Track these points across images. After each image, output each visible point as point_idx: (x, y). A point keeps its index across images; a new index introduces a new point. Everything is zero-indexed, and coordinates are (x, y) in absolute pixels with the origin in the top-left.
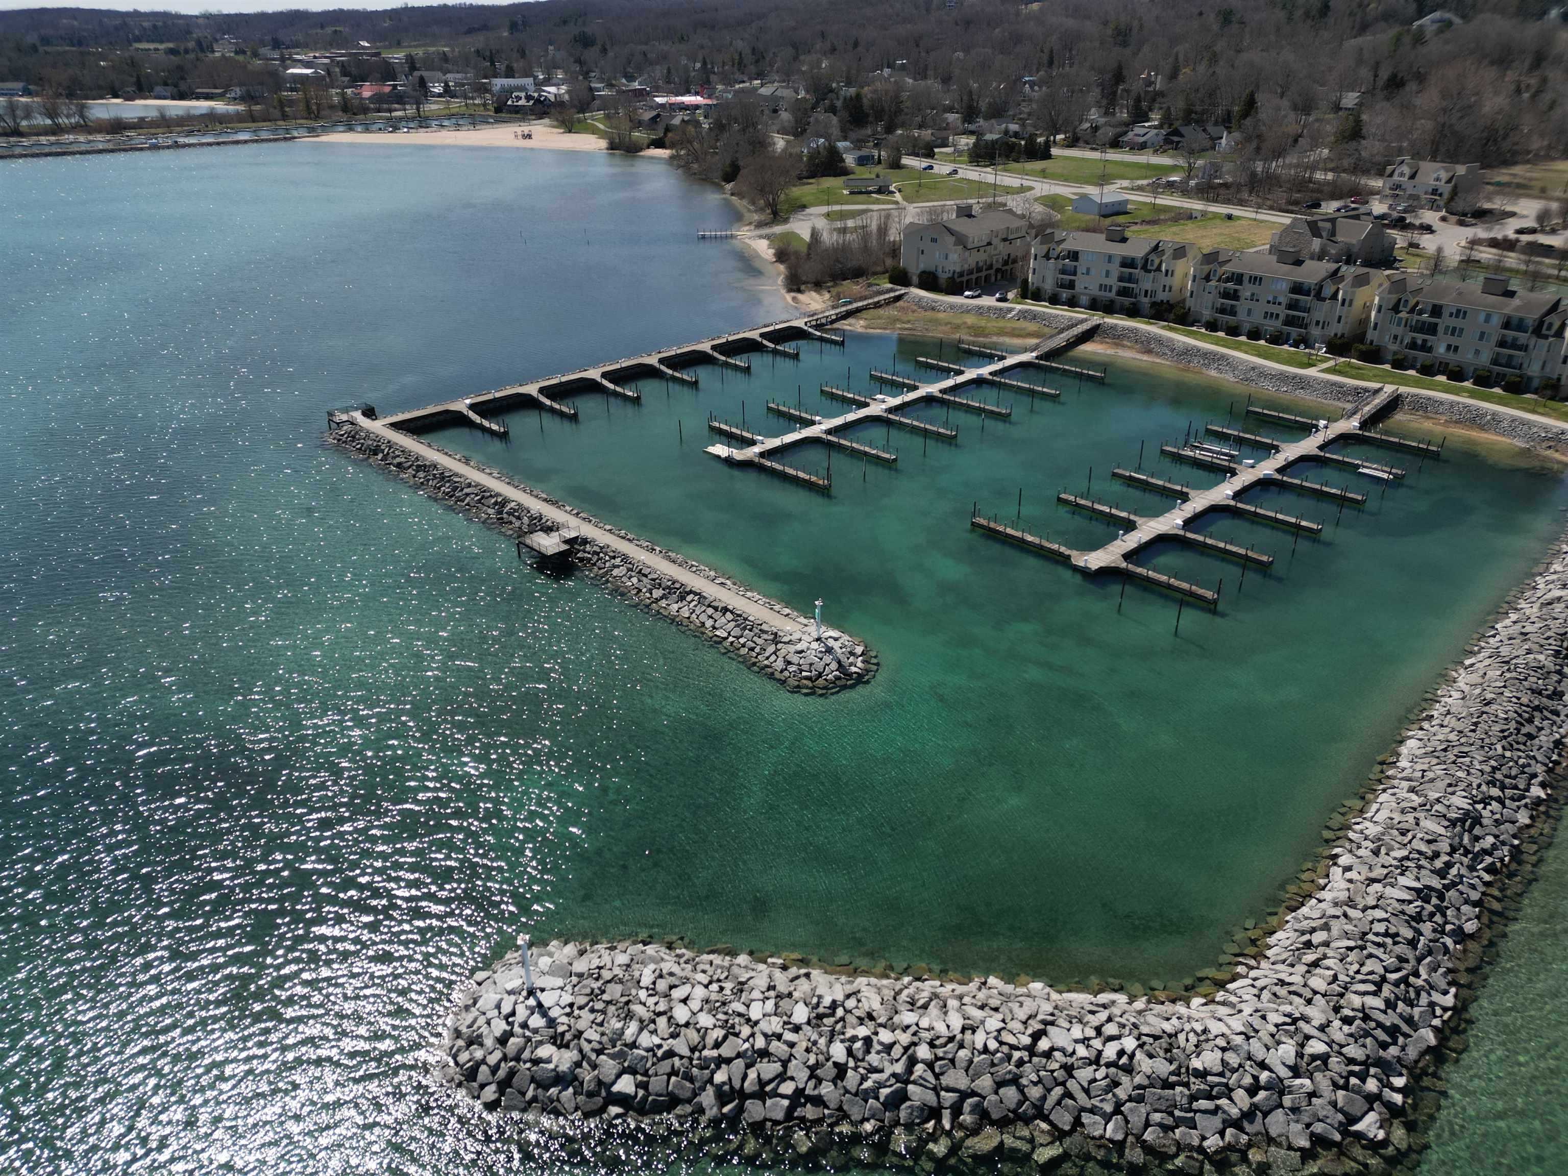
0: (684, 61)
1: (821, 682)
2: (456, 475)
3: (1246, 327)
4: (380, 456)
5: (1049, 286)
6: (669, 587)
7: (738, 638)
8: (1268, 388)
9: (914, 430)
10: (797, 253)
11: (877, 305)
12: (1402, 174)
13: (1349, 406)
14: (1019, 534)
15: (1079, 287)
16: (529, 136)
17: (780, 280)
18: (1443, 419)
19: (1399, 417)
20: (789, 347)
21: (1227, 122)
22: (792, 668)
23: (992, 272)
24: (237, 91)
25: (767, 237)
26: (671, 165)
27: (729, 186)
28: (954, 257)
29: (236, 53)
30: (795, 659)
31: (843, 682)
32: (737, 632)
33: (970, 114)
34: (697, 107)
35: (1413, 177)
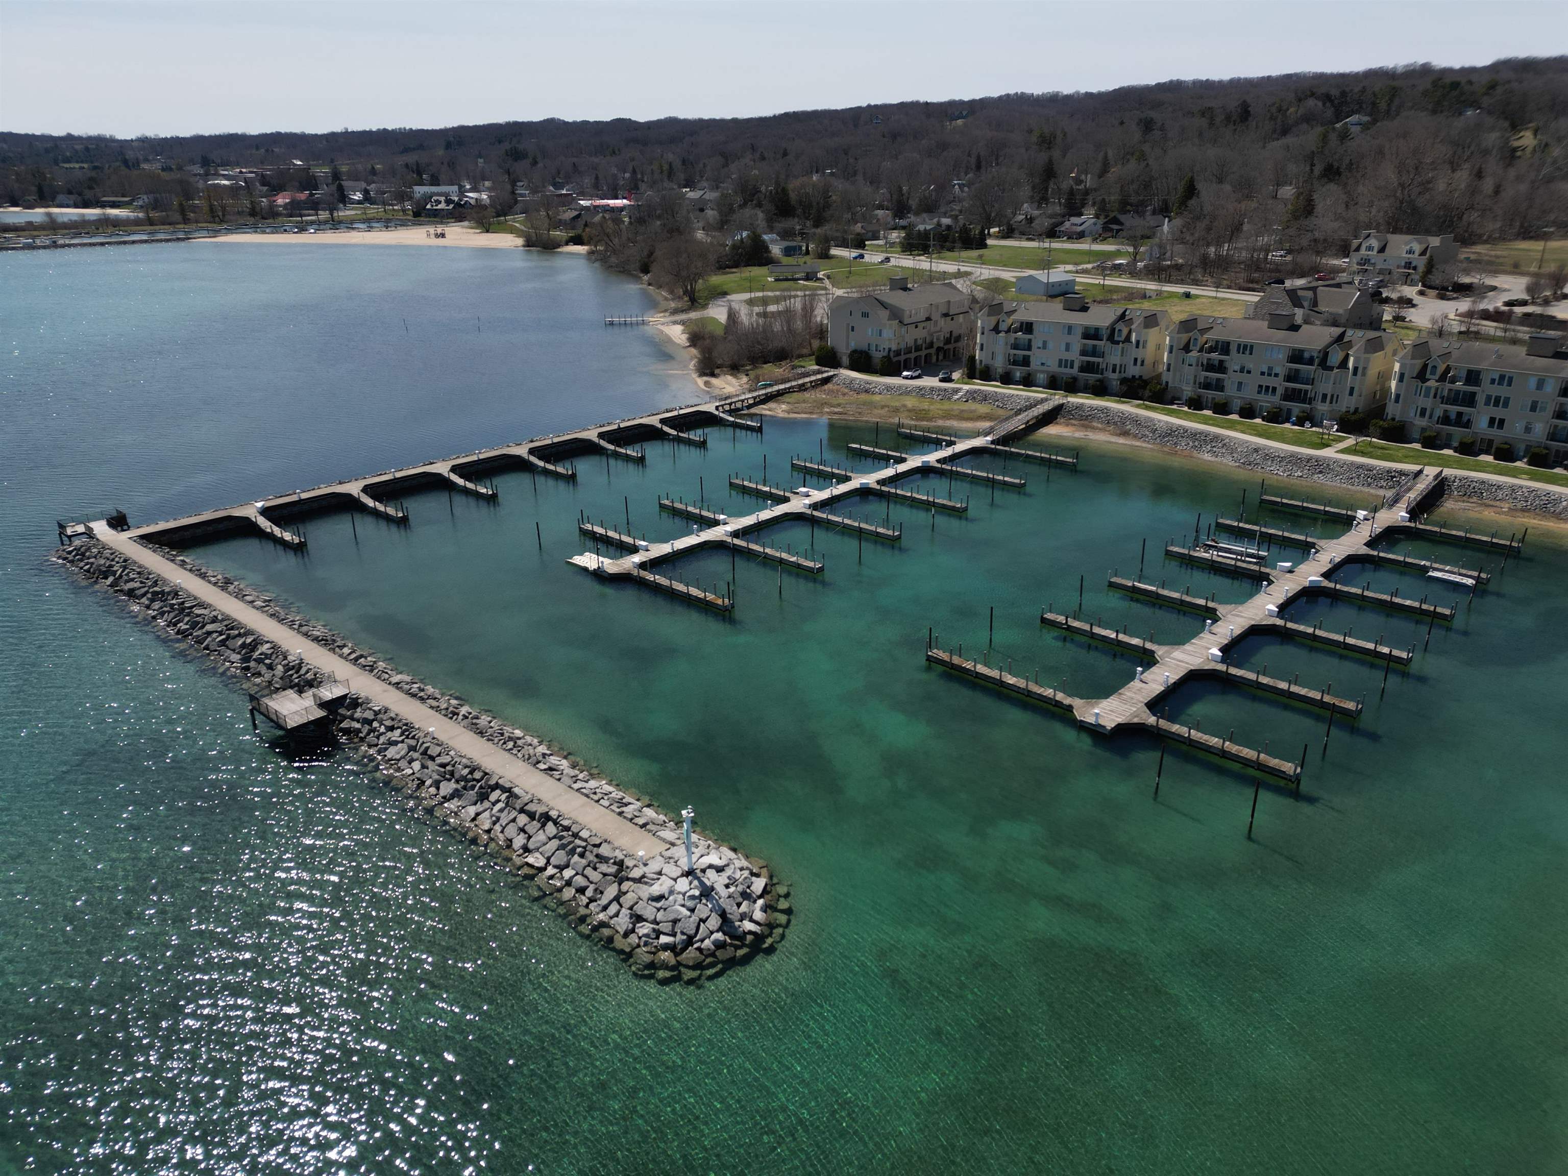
0: (614, 170)
1: (690, 954)
2: (202, 605)
3: (1237, 404)
4: (111, 579)
5: (999, 365)
6: (464, 778)
7: (561, 868)
8: (1278, 474)
9: (846, 530)
10: (712, 337)
11: (802, 388)
12: (1370, 248)
13: (1389, 494)
14: (994, 673)
15: (1035, 363)
16: (443, 235)
17: (692, 364)
18: (1506, 507)
19: (1450, 506)
20: (695, 435)
21: (1164, 210)
22: (644, 929)
23: (933, 351)
24: (144, 199)
25: (683, 323)
26: (589, 259)
27: (646, 278)
28: (888, 333)
29: (163, 170)
30: (648, 911)
31: (729, 953)
32: (560, 857)
33: (901, 210)
34: (622, 209)
35: (1382, 250)
